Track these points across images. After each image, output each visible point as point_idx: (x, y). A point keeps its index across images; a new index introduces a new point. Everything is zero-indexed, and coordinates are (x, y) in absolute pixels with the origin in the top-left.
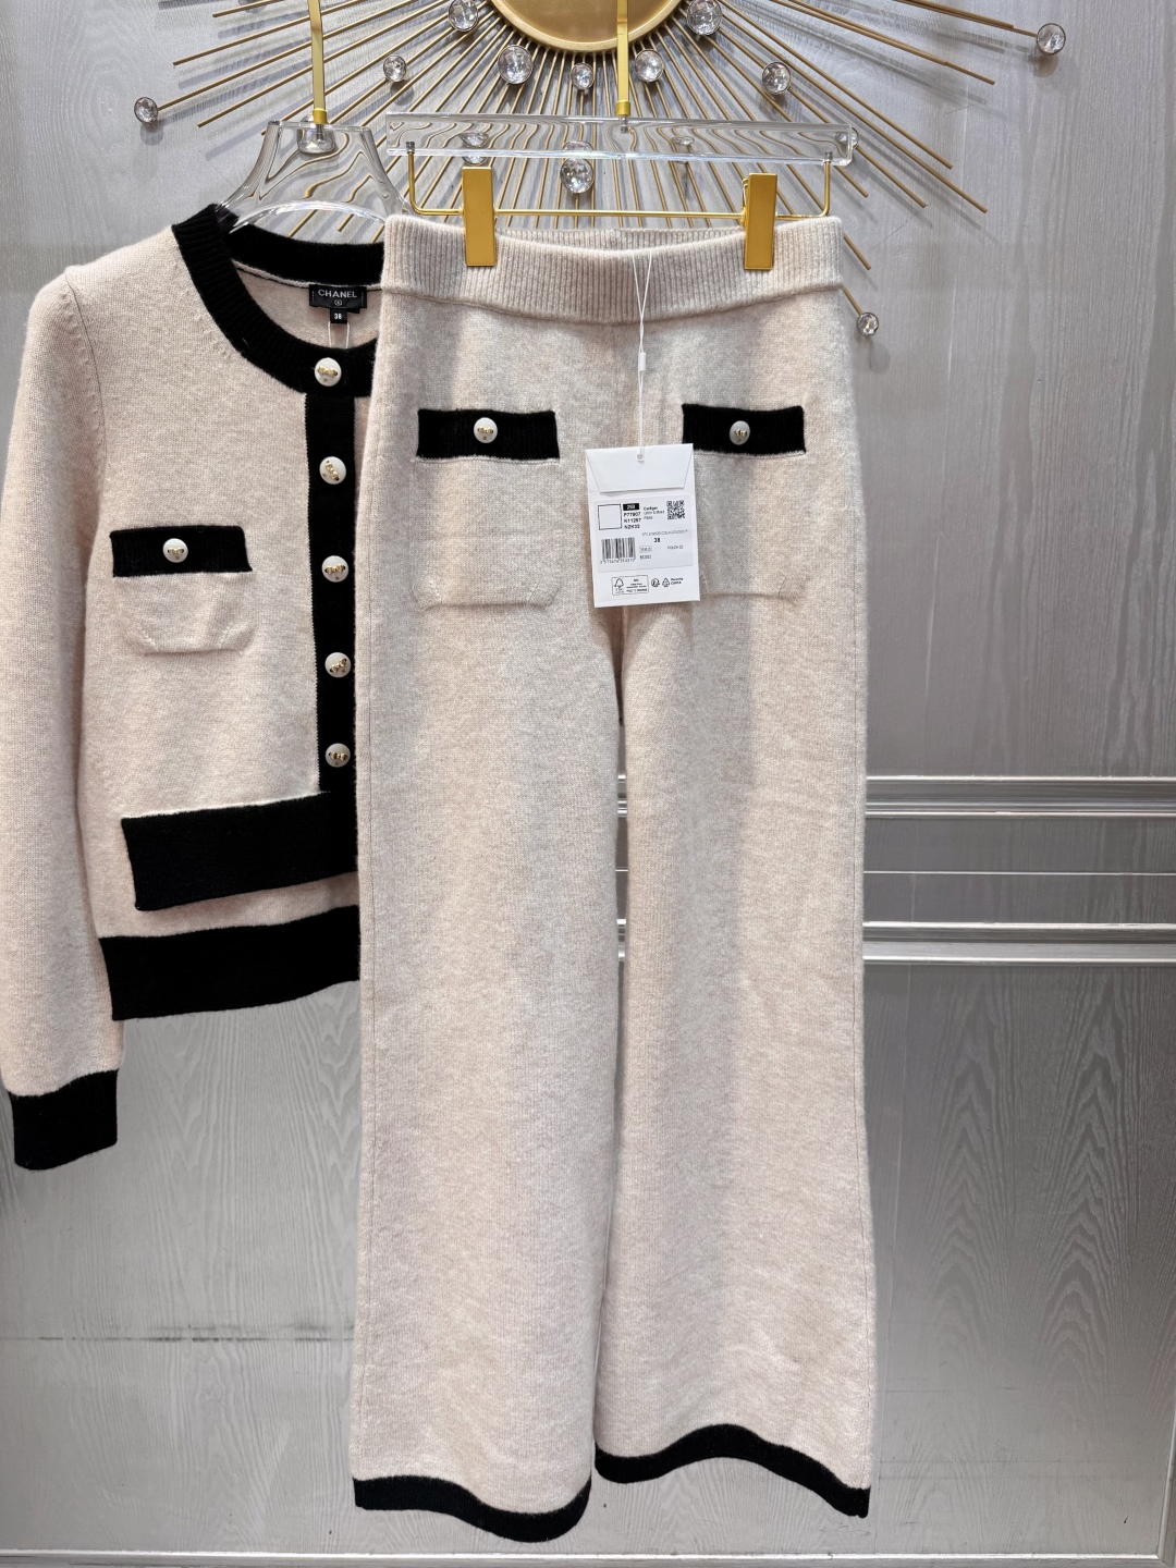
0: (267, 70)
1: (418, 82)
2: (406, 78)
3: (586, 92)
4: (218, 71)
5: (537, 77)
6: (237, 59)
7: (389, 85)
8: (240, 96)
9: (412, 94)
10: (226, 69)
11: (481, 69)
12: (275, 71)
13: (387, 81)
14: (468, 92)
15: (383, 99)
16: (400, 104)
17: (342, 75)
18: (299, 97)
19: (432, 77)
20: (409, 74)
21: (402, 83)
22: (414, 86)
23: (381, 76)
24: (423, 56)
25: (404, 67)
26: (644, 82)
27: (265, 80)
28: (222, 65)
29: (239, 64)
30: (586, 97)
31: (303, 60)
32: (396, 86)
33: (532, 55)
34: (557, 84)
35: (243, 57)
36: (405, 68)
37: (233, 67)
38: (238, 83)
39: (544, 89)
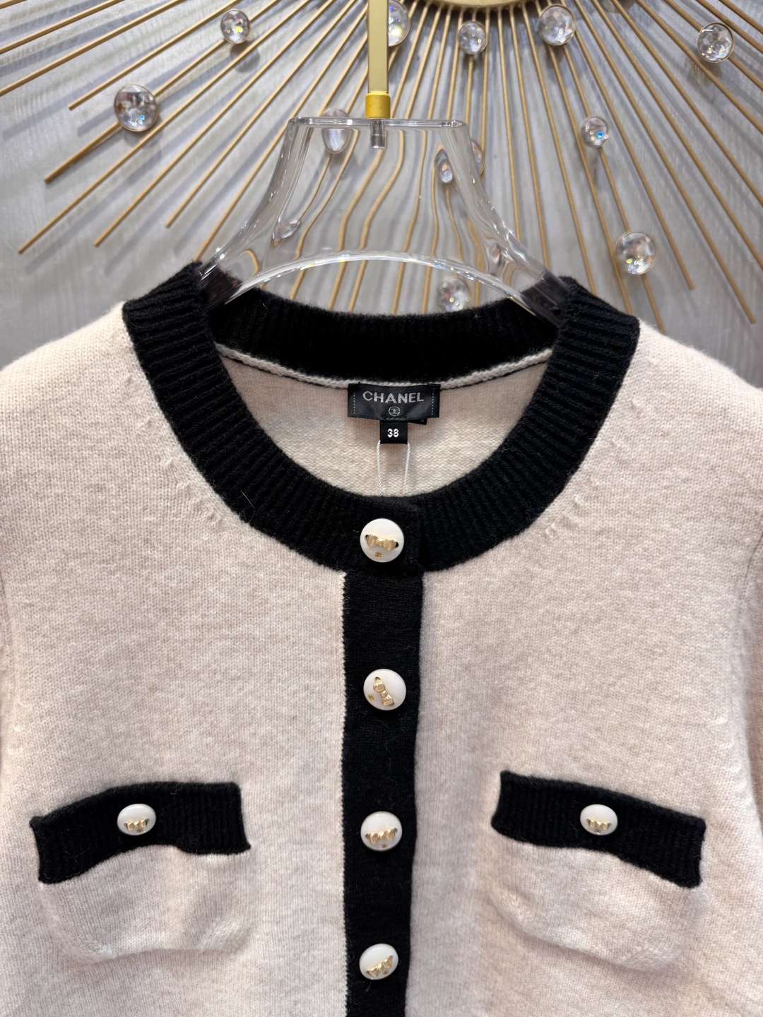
0: (76, 29)
1: (265, 44)
2: (249, 39)
3: (476, 57)
4: (15, 31)
5: (414, 38)
6: (37, 16)
7: (228, 47)
8: (43, 62)
9: (257, 59)
10: (25, 27)
11: (344, 27)
12: (86, 30)
13: (225, 42)
14: (328, 56)
15: (222, 65)
16: (242, 70)
17: (170, 35)
18: (117, 62)
19: (282, 37)
20: (253, 34)
21: (245, 44)
22: (260, 49)
23: (218, 37)
24: (271, 11)
25: (247, 25)
26: (547, 46)
27: (74, 42)
28: (20, 22)
29: (41, 21)
30: (475, 63)
31: (120, 16)
32: (237, 48)
33: (409, 8)
34: (439, 47)
35: (45, 13)
36: (248, 27)
37: (34, 24)
38: (39, 45)
39: (423, 53)
